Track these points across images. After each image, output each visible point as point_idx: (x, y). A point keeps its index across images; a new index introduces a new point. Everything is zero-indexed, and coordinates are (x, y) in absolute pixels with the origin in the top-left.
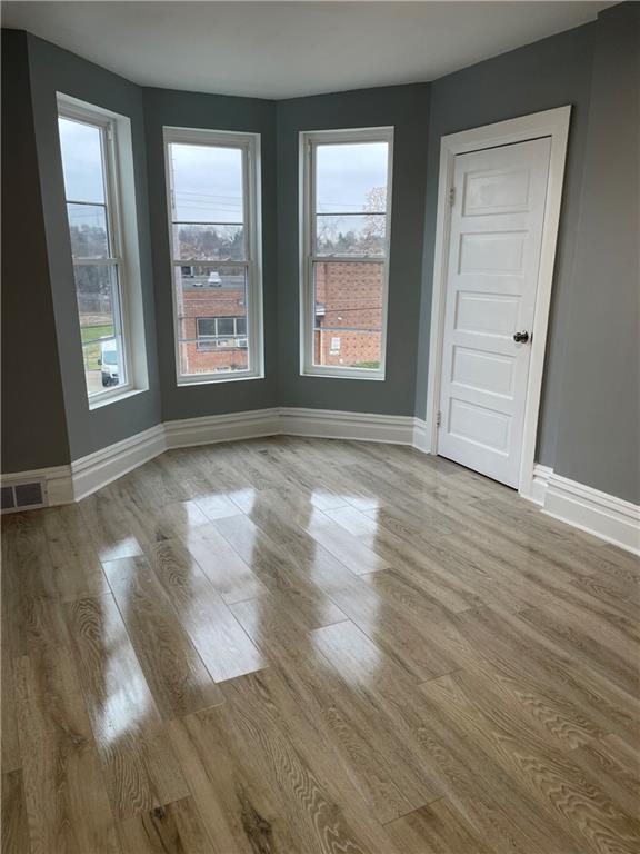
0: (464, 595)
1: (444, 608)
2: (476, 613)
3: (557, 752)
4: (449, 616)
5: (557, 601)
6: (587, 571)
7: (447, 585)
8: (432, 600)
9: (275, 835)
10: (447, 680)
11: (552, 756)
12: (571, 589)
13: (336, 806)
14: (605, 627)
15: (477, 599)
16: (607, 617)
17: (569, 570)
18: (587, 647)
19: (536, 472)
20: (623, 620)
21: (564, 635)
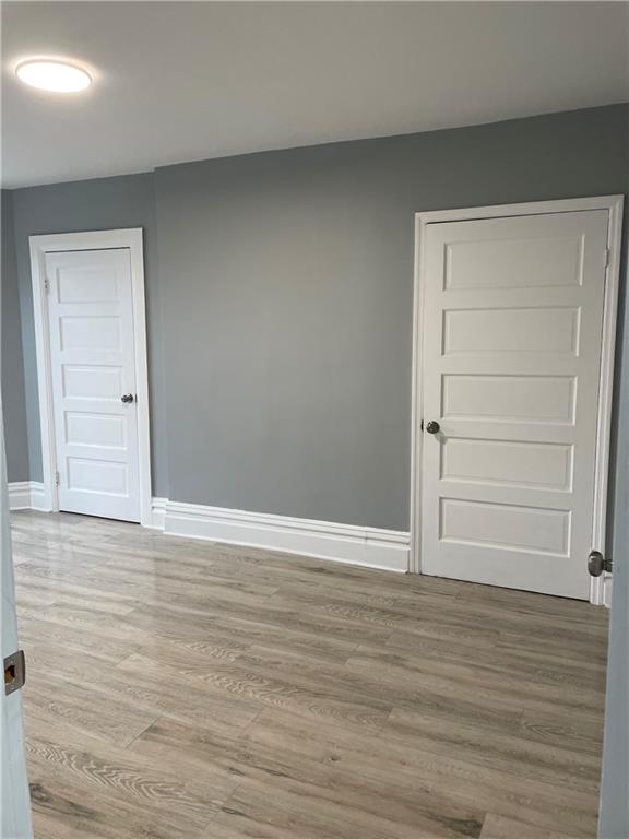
0: (126, 603)
1: (114, 615)
2: (140, 611)
3: (223, 666)
4: (120, 618)
5: (194, 586)
6: (209, 563)
7: (109, 600)
8: (102, 613)
9: (46, 788)
10: (136, 656)
11: (221, 669)
12: (202, 577)
13: (85, 754)
14: (230, 591)
15: (137, 602)
16: (230, 585)
17: (196, 566)
18: (223, 606)
19: (154, 504)
20: (240, 585)
21: (206, 605)
